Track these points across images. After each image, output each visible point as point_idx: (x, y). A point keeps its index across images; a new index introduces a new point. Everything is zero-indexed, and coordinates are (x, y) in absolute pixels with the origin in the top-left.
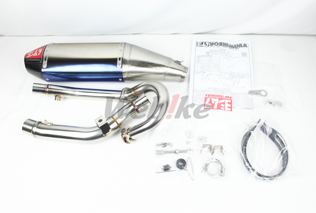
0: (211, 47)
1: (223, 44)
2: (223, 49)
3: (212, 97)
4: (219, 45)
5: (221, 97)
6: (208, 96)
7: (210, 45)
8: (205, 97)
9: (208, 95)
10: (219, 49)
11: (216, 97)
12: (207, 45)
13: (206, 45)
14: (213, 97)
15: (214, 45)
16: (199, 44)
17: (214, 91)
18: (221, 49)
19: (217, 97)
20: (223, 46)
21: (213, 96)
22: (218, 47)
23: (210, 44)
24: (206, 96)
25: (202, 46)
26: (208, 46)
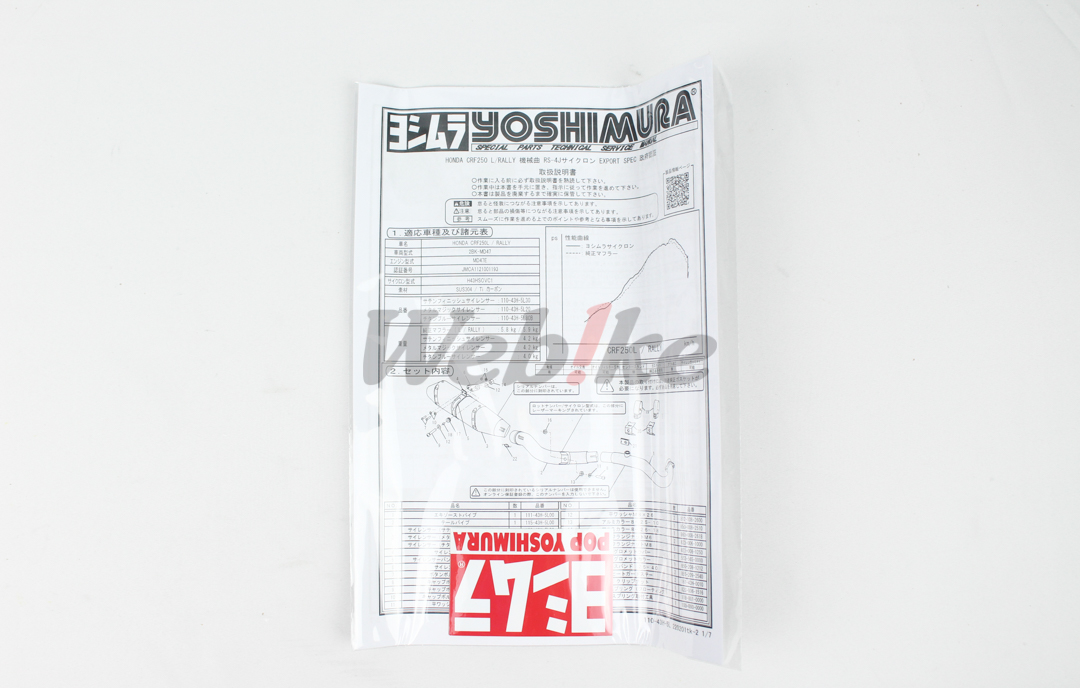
0: (483, 154)
1: (558, 124)
2: (561, 166)
3: (493, 552)
4: (531, 140)
5: (547, 549)
6: (470, 548)
7: (477, 138)
8: (454, 550)
9: (467, 538)
10: (532, 171)
11: (516, 553)
12: (457, 142)
13: (450, 136)
14: (501, 552)
15: (501, 139)
16: (401, 132)
17: (509, 511)
18: (546, 166)
19: (523, 553)
20: (558, 140)
21: (501, 541)
22: (527, 154)
23: (473, 129)
24: (459, 545)
25: (422, 148)
26: (464, 146)
